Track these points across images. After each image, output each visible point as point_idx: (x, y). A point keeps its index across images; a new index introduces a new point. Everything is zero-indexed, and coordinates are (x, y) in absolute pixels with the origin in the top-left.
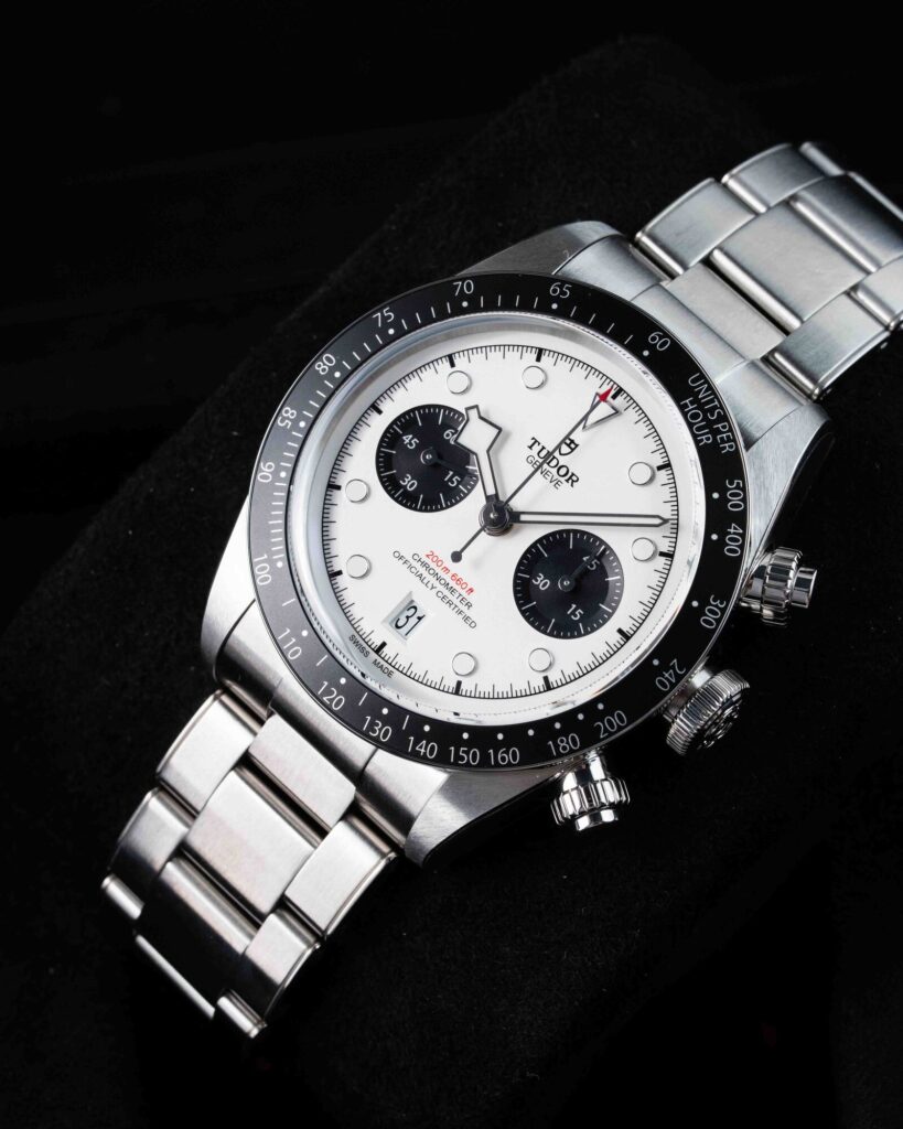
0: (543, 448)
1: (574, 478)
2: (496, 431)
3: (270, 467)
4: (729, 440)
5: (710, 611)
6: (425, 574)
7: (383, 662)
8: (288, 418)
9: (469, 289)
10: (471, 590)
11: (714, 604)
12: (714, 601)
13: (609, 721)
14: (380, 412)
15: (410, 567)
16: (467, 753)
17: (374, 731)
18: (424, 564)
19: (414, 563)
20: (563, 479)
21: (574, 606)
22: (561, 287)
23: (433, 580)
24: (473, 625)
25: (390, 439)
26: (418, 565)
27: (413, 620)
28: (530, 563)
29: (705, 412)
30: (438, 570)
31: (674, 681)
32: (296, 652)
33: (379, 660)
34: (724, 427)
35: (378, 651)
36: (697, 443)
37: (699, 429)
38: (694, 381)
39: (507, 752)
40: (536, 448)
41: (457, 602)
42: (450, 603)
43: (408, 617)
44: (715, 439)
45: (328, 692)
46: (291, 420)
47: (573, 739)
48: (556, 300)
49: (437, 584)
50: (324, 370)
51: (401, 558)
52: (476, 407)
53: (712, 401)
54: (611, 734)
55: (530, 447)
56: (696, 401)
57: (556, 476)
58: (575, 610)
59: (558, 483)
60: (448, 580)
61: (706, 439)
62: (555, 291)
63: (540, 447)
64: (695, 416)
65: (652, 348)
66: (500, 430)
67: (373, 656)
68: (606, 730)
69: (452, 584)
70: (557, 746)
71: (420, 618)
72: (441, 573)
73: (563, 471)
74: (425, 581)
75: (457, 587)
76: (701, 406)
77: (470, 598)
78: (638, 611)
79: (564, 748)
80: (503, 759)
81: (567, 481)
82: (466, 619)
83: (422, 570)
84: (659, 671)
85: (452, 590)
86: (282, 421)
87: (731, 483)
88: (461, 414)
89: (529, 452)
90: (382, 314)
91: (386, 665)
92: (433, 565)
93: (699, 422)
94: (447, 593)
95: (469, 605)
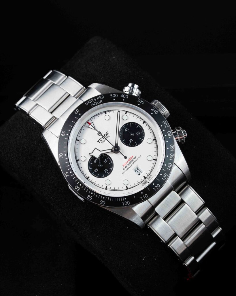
0: (100, 139)
1: (107, 133)
2: (96, 149)
3: (102, 201)
4: (101, 97)
5: (140, 102)
6: (128, 167)
7: (148, 177)
8: (90, 197)
9: (61, 154)
10: (132, 156)
11: (139, 100)
12: (138, 101)
13: (165, 124)
14: (89, 177)
15: (126, 170)
16: (171, 156)
17: (165, 178)
18: (126, 167)
19: (125, 169)
20: (107, 135)
21: (137, 134)
22: (62, 133)
23: (130, 165)
24: (140, 156)
25: (95, 175)
26: (126, 169)
27: (138, 171)
28: (127, 143)
29: (94, 102)
30: (127, 164)
31: (156, 110)
32: (146, 195)
33: (148, 178)
34: (98, 98)
35: (145, 178)
36: (102, 103)
37: (98, 103)
38: (87, 104)
39: (171, 147)
40: (100, 141)
41: (135, 160)
42: (135, 161)
43: (138, 172)
44: (101, 100)
45: (156, 188)
46: (90, 196)
47: (169, 132)
48: (66, 134)
49: (130, 164)
50: (79, 188)
51: (124, 172)
52: (90, 153)
53: (92, 100)
54: (168, 124)
55: (99, 142)
56: (92, 103)
57: (107, 137)
58: (138, 133)
59: (108, 136)
60: (130, 162)
61: (101, 101)
62: (63, 135)
63: (100, 140)
64: (95, 104)
65: (79, 113)
66: (95, 148)
67: (147, 179)
68: (167, 125)
69: (131, 161)
70: (170, 136)
71: (138, 169)
72: (128, 163)
73: (105, 135)
74: (130, 167)
75: (132, 159)
76: (93, 102)
77: (134, 157)
78: (139, 119)
79: (171, 135)
80: (173, 148)
81: (108, 134)
82: (139, 158)
83: (127, 168)
84: (154, 113)
85: (132, 161)
86: (91, 199)
87: (111, 96)
88: (91, 158)
89: (100, 143)
90: (66, 175)
91: (149, 176)
92: (126, 165)
93: (97, 103)
94: (133, 162)
95: (136, 157)
